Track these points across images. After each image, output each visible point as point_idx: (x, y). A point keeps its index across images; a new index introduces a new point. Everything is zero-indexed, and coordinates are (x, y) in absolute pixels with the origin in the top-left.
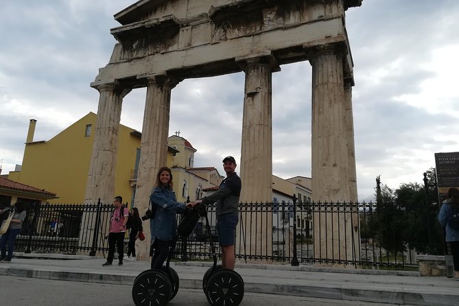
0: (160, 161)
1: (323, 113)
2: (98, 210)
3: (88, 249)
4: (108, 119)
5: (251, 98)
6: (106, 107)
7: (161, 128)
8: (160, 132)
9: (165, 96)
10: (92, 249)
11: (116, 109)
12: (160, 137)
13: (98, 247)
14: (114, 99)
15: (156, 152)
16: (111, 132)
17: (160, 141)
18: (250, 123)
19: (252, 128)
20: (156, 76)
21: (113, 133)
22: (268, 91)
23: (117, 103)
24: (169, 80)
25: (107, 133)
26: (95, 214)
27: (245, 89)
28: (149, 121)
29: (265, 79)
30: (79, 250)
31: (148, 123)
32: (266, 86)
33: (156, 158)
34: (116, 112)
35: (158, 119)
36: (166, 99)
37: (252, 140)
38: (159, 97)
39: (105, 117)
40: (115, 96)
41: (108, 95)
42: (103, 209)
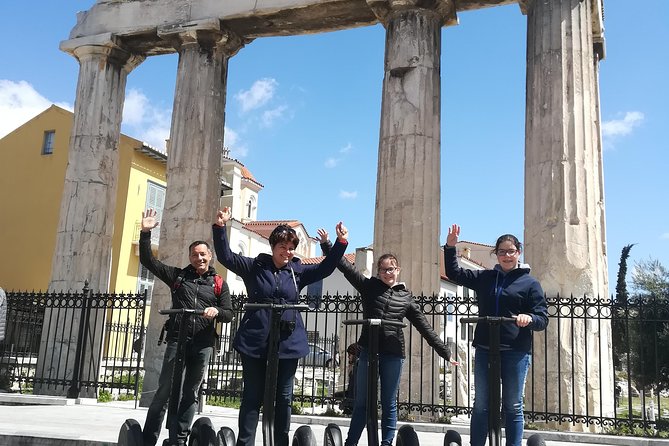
0: (208, 206)
1: (550, 113)
2: (84, 303)
3: (64, 384)
4: (98, 117)
5: (398, 80)
6: (94, 94)
7: (207, 138)
8: (207, 148)
9: (216, 72)
10: (74, 382)
11: (114, 98)
12: (206, 157)
13: (85, 379)
14: (110, 76)
15: (198, 187)
16: (103, 146)
17: (206, 165)
18: (396, 130)
19: (399, 142)
20: (198, 31)
21: (108, 147)
22: (434, 64)
23: (116, 85)
24: (224, 40)
25: (94, 147)
26: (79, 312)
27: (386, 61)
28: (182, 123)
29: (428, 40)
30: (45, 386)
31: (182, 128)
32: (430, 55)
33: (199, 200)
34: (114, 104)
35: (201, 118)
36: (220, 79)
37: (399, 165)
38: (204, 74)
39: (91, 113)
40: (110, 71)
41: (96, 68)
42: (94, 303)
